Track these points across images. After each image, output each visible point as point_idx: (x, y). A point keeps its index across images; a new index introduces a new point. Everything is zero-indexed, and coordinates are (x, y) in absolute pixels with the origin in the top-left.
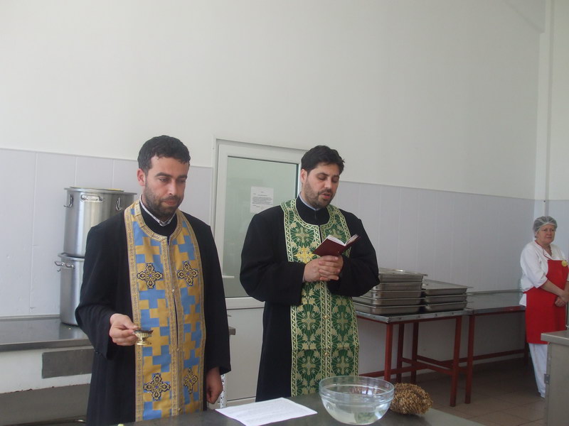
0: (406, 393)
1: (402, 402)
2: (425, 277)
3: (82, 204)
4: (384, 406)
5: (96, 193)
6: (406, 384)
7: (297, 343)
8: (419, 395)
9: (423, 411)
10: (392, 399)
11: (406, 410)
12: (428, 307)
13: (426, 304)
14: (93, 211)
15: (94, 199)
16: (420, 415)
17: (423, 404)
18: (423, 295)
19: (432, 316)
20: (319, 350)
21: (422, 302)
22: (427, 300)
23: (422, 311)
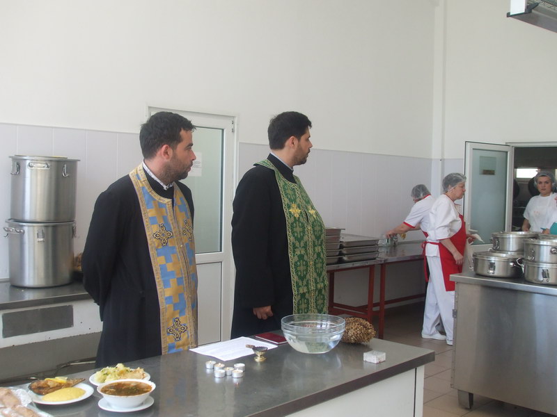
0: (354, 326)
1: (350, 333)
2: (342, 232)
3: (28, 171)
4: (337, 337)
5: (42, 160)
6: (352, 318)
7: (296, 289)
8: (364, 327)
9: (368, 339)
10: (343, 331)
11: (354, 339)
12: (345, 258)
13: (344, 255)
14: (39, 177)
15: (41, 167)
16: (365, 343)
17: (368, 334)
18: (341, 247)
19: (350, 265)
20: (309, 292)
21: (341, 254)
22: (344, 251)
23: (341, 261)
